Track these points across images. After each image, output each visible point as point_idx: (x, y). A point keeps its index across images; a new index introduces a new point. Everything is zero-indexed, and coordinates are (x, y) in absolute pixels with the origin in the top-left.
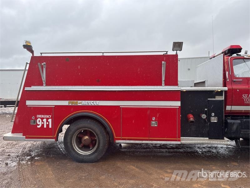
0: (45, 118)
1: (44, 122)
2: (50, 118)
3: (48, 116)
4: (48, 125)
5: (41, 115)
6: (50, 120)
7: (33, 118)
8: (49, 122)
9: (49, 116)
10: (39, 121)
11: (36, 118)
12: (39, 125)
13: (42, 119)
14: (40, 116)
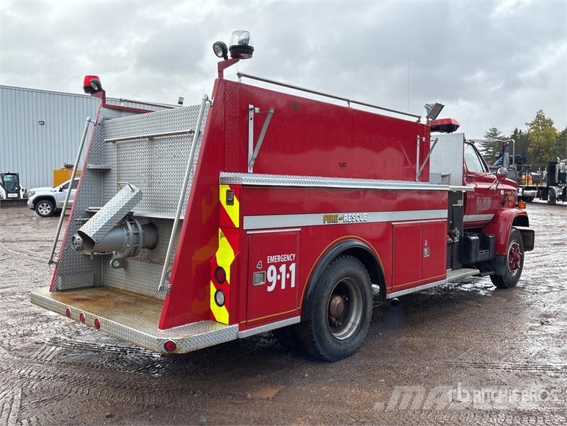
0: (284, 263)
1: (281, 274)
2: (293, 262)
3: (289, 258)
4: (288, 281)
5: (275, 255)
6: (293, 267)
7: (259, 265)
8: (290, 273)
9: (292, 257)
10: (272, 271)
11: (266, 267)
12: (270, 284)
13: (278, 265)
14: (272, 259)
